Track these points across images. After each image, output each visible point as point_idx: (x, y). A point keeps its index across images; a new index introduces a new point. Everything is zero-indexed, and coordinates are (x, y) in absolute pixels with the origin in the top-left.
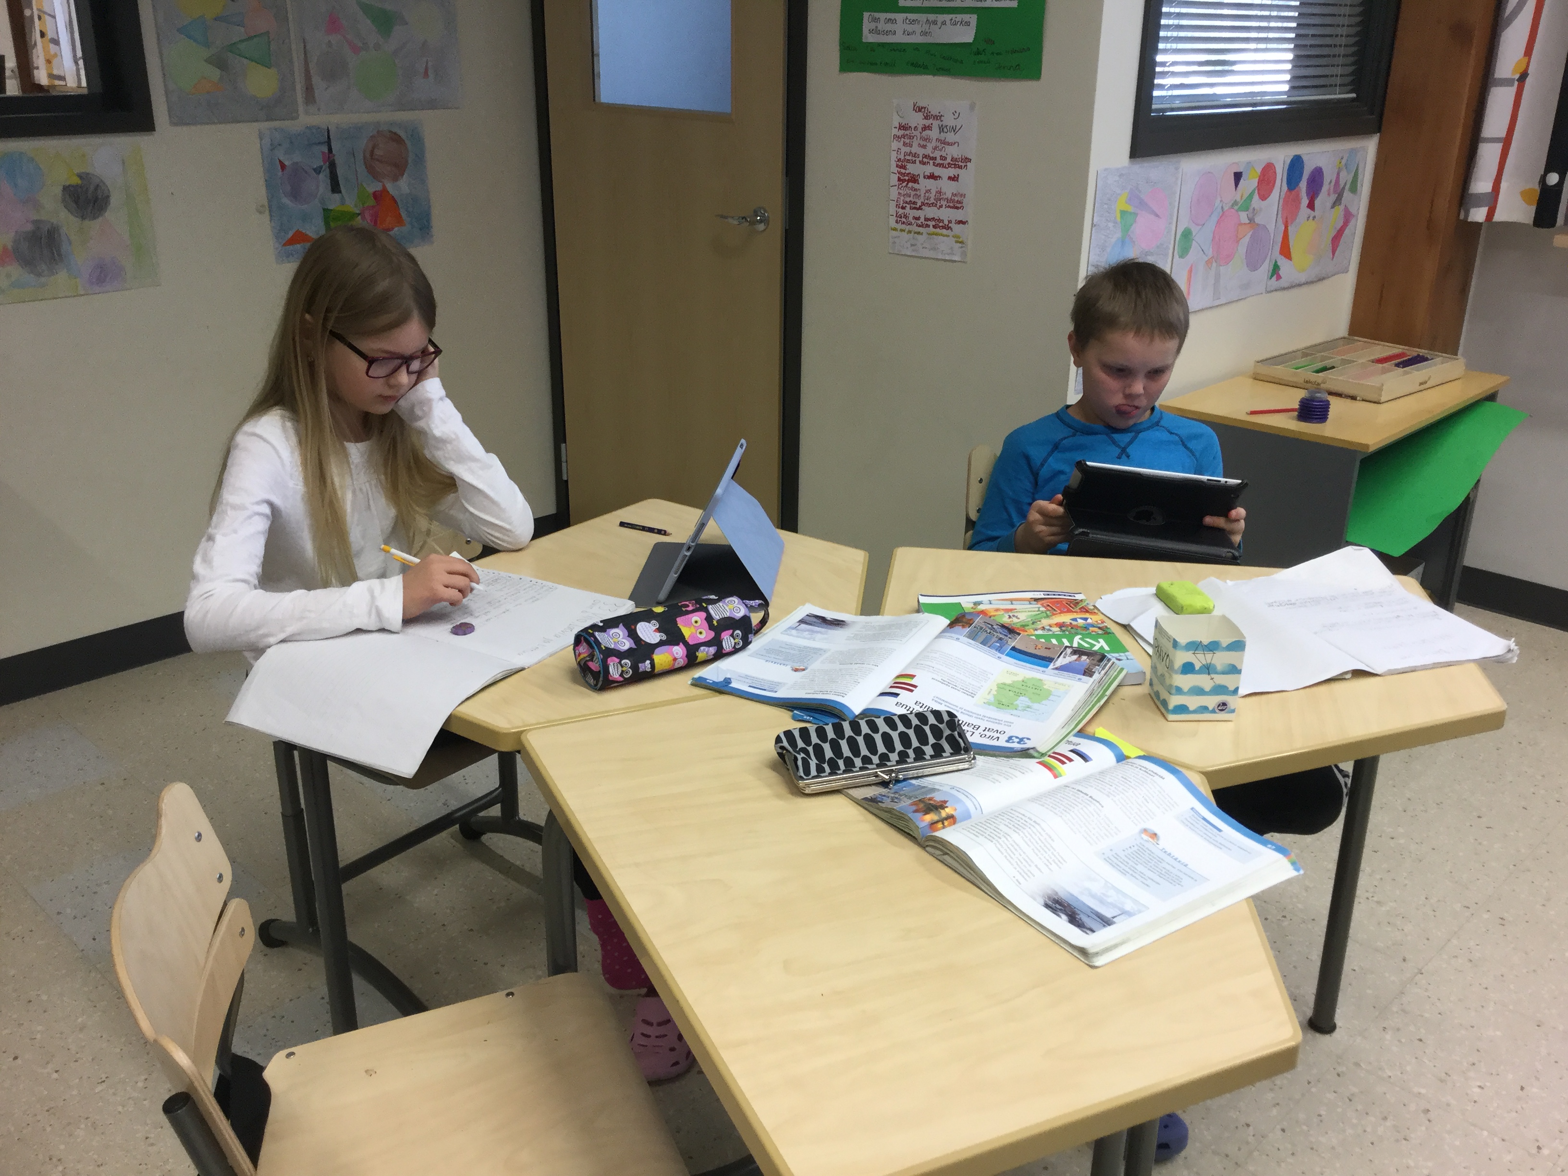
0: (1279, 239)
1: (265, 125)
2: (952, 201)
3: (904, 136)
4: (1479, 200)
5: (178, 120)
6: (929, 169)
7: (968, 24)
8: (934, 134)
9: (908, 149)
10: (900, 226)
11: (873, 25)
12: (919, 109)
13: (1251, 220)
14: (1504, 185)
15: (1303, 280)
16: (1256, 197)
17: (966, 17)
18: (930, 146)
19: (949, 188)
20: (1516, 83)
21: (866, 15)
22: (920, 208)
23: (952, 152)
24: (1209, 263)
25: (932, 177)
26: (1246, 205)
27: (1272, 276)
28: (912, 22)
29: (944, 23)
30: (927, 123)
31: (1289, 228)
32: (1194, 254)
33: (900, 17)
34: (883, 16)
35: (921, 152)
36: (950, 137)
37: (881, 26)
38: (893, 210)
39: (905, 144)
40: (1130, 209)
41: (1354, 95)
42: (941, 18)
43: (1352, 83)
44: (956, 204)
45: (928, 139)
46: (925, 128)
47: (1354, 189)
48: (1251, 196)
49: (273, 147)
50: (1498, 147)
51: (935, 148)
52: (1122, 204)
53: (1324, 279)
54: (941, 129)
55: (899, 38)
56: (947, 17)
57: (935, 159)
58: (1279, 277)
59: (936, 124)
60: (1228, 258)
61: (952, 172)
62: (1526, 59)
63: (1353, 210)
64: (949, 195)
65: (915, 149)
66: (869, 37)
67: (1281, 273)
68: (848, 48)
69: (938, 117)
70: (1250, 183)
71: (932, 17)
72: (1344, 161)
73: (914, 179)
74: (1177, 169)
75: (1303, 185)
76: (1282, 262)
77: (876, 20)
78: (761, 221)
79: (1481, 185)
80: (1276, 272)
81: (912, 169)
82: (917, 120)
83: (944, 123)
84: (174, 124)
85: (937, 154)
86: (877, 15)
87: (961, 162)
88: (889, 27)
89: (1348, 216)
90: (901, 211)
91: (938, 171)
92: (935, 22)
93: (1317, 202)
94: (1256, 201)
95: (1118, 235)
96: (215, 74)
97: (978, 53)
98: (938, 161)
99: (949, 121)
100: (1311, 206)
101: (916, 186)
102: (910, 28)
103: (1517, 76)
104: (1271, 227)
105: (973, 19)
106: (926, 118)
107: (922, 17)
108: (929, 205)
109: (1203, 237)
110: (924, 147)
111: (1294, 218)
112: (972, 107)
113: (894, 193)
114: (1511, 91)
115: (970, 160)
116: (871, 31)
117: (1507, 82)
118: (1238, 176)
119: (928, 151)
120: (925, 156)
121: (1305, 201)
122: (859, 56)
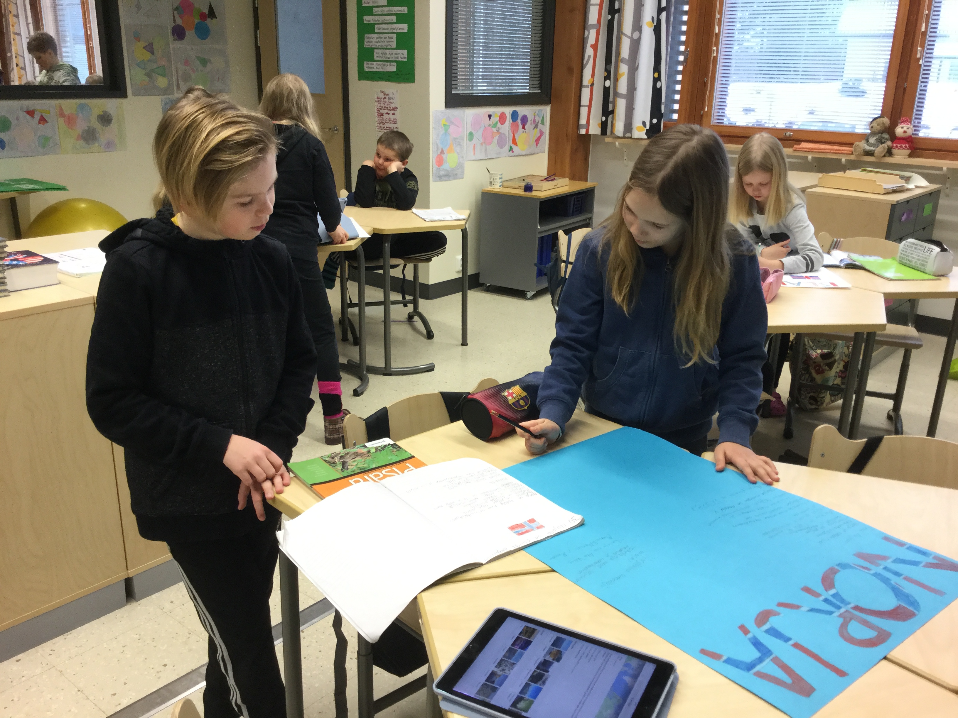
0: (511, 138)
1: (164, 97)
2: (393, 121)
3: (378, 101)
4: (583, 126)
5: (135, 94)
6: (386, 111)
7: (394, 66)
8: (387, 100)
9: (380, 105)
10: (379, 130)
11: (367, 66)
12: (382, 92)
13: (498, 131)
14: (591, 122)
15: (524, 154)
16: (499, 123)
17: (393, 63)
18: (386, 104)
19: (392, 117)
20: (590, 87)
21: (365, 62)
22: (384, 124)
23: (392, 106)
24: (482, 144)
25: (387, 114)
26: (495, 125)
27: (510, 151)
28: (379, 65)
29: (387, 65)
30: (385, 96)
31: (515, 135)
32: (475, 140)
33: (375, 63)
34: (370, 63)
35: (384, 106)
36: (392, 101)
37: (370, 66)
38: (377, 125)
39: (379, 103)
40: (447, 124)
41: (540, 91)
42: (387, 63)
43: (539, 87)
44: (395, 123)
45: (385, 102)
46: (385, 98)
47: (543, 123)
48: (496, 123)
49: (165, 104)
50: (587, 108)
51: (388, 105)
52: (443, 122)
53: (534, 154)
54: (389, 98)
55: (375, 70)
56: (388, 63)
57: (388, 108)
58: (513, 152)
59: (387, 97)
60: (490, 143)
61: (393, 112)
62: (592, 79)
63: (543, 130)
64: (392, 120)
65: (382, 105)
66: (366, 69)
67: (514, 150)
68: (360, 73)
69: (388, 95)
70: (495, 119)
71: (384, 63)
72: (536, 114)
73: (382, 115)
74: (464, 112)
75: (519, 121)
76: (513, 146)
77: (368, 64)
78: (336, 130)
79: (583, 121)
80: (511, 149)
81: (381, 111)
82: (382, 96)
83: (390, 96)
84: (133, 95)
85: (388, 106)
86: (368, 62)
87: (395, 109)
88: (372, 66)
89: (542, 133)
90: (379, 125)
91: (389, 112)
92: (385, 65)
93: (526, 127)
94: (499, 125)
95: (444, 131)
96: (146, 79)
97: (397, 75)
98: (389, 109)
99: (391, 96)
100: (524, 128)
101: (383, 117)
102: (378, 67)
103: (590, 85)
104: (507, 134)
105: (395, 64)
106: (385, 95)
107: (381, 63)
108: (387, 123)
109: (478, 135)
110: (384, 104)
111: (517, 131)
112: (397, 91)
113: (377, 119)
114: (588, 89)
115: (397, 108)
117: (587, 87)
118: (490, 116)
119: (386, 105)
120: (385, 107)
121: (521, 126)
122: (364, 75)
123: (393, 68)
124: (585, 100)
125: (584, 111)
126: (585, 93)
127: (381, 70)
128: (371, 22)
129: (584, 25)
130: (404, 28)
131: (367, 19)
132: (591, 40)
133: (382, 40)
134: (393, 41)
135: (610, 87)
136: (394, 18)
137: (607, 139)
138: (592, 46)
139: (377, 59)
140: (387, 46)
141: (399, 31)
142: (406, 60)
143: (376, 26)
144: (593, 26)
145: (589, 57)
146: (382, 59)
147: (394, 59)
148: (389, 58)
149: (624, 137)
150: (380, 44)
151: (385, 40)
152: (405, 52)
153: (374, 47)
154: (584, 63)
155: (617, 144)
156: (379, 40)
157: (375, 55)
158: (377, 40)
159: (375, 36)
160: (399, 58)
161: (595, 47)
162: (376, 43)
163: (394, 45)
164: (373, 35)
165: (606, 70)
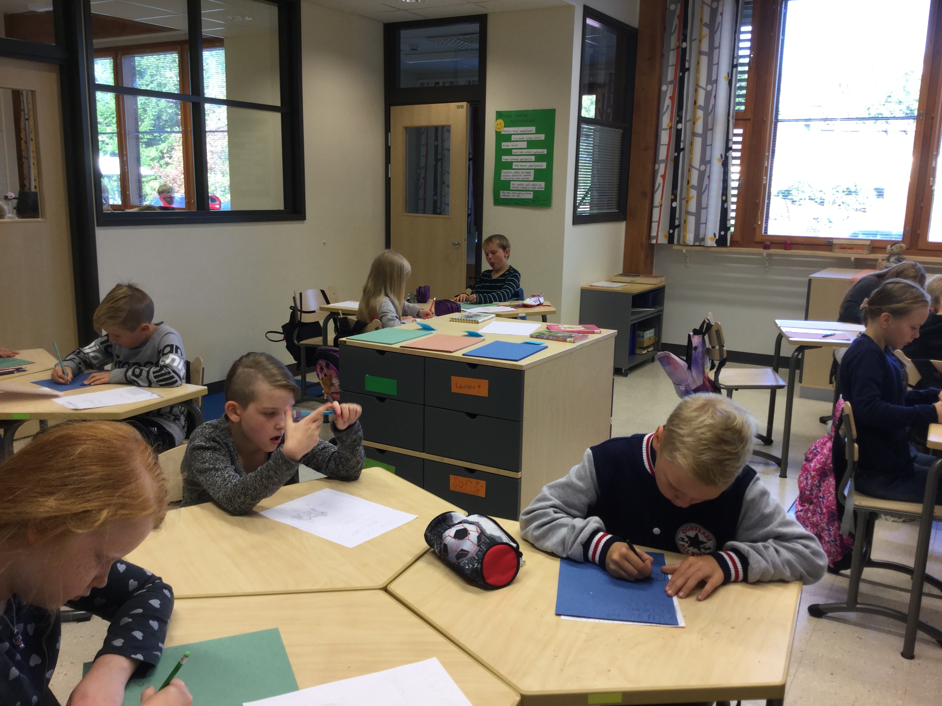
4: (653, 238)
7: (530, 194)
11: (503, 194)
14: (659, 233)
17: (530, 192)
21: (501, 192)
28: (514, 193)
29: (524, 194)
33: (511, 192)
34: (506, 192)
37: (506, 194)
41: (619, 211)
42: (523, 192)
43: (618, 208)
50: (657, 223)
55: (510, 197)
56: (525, 192)
62: (661, 201)
66: (502, 197)
68: (496, 200)
71: (520, 192)
74: (582, 228)
79: (654, 234)
84: (310, 219)
86: (504, 191)
88: (508, 194)
92: (521, 193)
97: (534, 201)
102: (514, 195)
103: (659, 206)
105: (532, 193)
107: (517, 192)
114: (658, 209)
116: (503, 195)
117: (657, 207)
122: (498, 201)
123: (530, 196)
124: (655, 217)
125: (654, 226)
126: (656, 212)
127: (516, 197)
128: (510, 160)
129: (655, 160)
130: (543, 165)
131: (505, 158)
132: (661, 172)
133: (519, 174)
134: (531, 175)
135: (676, 207)
136: (533, 158)
137: (676, 247)
138: (662, 176)
139: (513, 189)
140: (524, 179)
141: (537, 168)
142: (544, 189)
143: (514, 163)
144: (662, 161)
145: (660, 184)
146: (518, 189)
147: (531, 189)
148: (526, 188)
149: (694, 246)
150: (517, 177)
151: (523, 174)
152: (543, 184)
153: (511, 179)
154: (656, 189)
155: (684, 250)
156: (517, 174)
157: (511, 186)
158: (514, 174)
159: (513, 171)
160: (537, 188)
161: (663, 177)
162: (513, 177)
163: (532, 178)
164: (511, 171)
165: (673, 194)
